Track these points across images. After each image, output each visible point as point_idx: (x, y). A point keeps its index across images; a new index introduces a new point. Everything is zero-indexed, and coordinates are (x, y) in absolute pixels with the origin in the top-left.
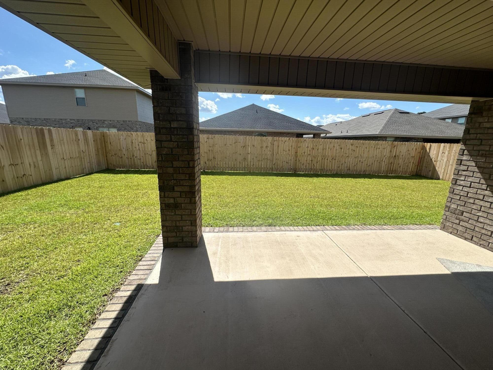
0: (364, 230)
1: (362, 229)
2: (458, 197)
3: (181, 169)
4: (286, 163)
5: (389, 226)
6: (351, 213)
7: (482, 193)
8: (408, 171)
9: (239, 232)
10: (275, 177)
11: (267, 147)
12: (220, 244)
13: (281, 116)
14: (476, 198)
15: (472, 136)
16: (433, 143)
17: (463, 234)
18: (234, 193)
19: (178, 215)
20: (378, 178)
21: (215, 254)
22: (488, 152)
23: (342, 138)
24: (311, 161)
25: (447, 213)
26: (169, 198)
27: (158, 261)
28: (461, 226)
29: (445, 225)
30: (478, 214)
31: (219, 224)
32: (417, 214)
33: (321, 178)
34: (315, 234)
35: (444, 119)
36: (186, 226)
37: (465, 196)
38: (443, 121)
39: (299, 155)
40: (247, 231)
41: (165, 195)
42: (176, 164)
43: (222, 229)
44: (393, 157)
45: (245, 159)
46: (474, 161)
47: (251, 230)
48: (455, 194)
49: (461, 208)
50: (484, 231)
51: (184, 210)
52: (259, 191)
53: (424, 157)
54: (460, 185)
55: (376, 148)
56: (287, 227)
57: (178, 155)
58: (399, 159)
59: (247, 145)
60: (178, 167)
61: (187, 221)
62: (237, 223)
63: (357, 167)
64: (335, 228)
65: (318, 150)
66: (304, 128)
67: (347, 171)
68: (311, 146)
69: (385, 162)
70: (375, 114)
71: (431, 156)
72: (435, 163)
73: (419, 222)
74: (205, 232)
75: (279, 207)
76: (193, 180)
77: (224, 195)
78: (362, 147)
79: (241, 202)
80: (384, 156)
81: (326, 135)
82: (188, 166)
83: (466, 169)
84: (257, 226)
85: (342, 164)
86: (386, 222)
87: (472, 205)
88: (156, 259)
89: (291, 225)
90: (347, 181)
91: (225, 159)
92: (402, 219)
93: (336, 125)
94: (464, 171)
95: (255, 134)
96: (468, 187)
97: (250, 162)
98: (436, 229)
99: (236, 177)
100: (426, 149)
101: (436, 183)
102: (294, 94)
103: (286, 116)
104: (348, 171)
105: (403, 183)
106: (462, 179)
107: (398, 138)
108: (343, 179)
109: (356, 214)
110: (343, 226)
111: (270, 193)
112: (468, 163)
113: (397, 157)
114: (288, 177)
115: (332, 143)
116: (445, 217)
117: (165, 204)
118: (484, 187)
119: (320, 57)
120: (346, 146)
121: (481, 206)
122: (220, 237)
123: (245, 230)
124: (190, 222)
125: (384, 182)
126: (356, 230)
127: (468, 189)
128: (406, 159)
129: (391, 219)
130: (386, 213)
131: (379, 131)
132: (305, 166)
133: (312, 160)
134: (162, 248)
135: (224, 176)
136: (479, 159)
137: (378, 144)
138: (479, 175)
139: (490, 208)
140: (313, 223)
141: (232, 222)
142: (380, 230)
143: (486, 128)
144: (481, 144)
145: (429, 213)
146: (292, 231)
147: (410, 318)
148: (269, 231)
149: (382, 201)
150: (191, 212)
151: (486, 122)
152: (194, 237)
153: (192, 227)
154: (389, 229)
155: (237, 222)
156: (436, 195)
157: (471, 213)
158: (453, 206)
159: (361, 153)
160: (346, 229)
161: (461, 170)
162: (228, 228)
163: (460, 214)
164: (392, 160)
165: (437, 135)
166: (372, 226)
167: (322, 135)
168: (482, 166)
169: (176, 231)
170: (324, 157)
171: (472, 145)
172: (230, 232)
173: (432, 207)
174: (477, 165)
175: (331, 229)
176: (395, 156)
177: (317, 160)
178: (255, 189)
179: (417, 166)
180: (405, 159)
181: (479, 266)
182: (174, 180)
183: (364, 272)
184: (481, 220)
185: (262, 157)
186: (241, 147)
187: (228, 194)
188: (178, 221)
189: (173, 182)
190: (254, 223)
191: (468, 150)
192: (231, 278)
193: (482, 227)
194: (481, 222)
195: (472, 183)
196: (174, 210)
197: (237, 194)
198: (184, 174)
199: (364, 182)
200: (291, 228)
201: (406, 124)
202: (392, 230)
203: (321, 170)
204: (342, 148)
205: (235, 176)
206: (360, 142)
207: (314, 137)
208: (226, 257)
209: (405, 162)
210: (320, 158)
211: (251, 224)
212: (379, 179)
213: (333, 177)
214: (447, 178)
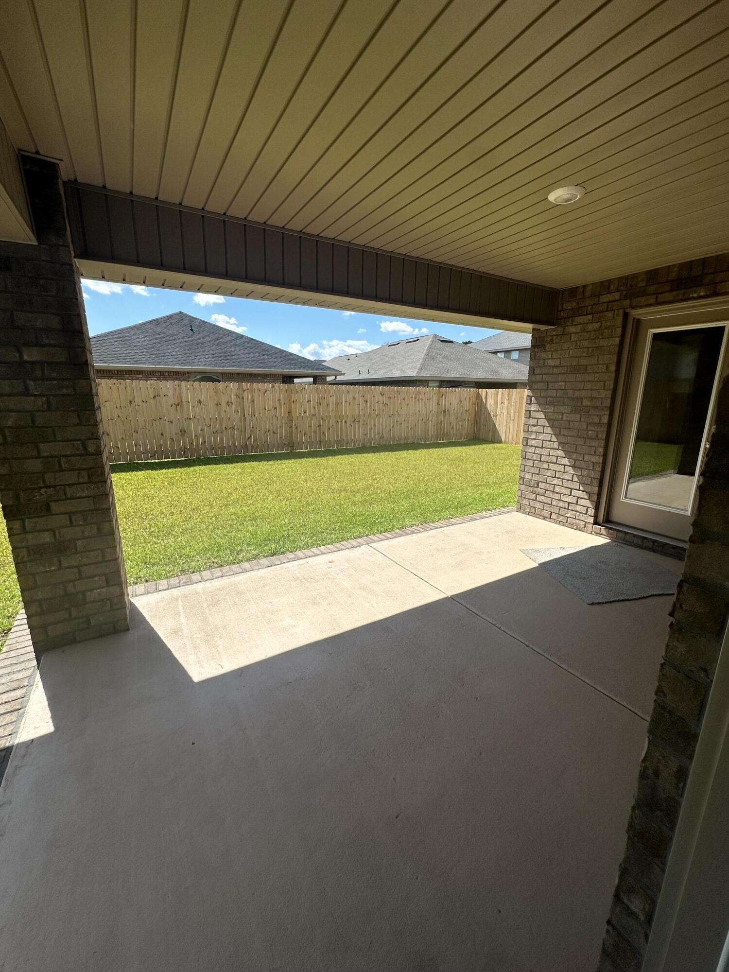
0: (427, 530)
1: (424, 530)
2: (531, 463)
3: (63, 460)
4: (271, 433)
5: (457, 518)
6: (402, 508)
7: (555, 454)
8: (463, 432)
9: (216, 578)
10: (254, 463)
11: (229, 403)
12: (182, 611)
13: (246, 340)
14: (550, 461)
15: (538, 378)
16: (489, 389)
17: (541, 513)
18: (176, 506)
19: (70, 567)
20: (427, 448)
21: (176, 632)
22: (555, 399)
23: (362, 382)
24: (318, 426)
25: (523, 487)
26: (39, 531)
27: (32, 686)
28: (538, 501)
29: (521, 504)
30: (553, 483)
31: (163, 573)
32: (487, 495)
33: (341, 456)
34: (357, 552)
35: (495, 353)
36: (94, 589)
37: (539, 461)
38: (495, 356)
39: (295, 419)
40: (232, 573)
41: (24, 527)
42: (46, 449)
43: (174, 581)
44: (443, 412)
45: (185, 431)
46: (543, 412)
47: (241, 570)
48: (528, 459)
49: (536, 478)
50: (561, 504)
51: (84, 554)
52: (230, 494)
53: (481, 410)
54: (532, 446)
55: (417, 399)
56: (306, 550)
57: (51, 427)
58: (451, 415)
59: (184, 401)
60: (56, 457)
61: (96, 576)
62: (205, 564)
63: (393, 433)
64: (385, 536)
65: (327, 405)
66: (296, 365)
67: (380, 441)
68: (314, 398)
69: (432, 421)
70: (407, 342)
71: (488, 408)
72: (494, 418)
73: (492, 506)
74: (136, 596)
75: (282, 518)
76: (99, 482)
77: (154, 512)
78: (397, 397)
79: (198, 520)
80: (431, 412)
81: (336, 378)
82: (83, 452)
83: (536, 424)
84: (249, 560)
85: (371, 429)
86: (452, 513)
87: (546, 471)
88: (26, 684)
89: (312, 546)
90: (382, 457)
91: (134, 434)
92: (471, 505)
93: (349, 359)
94: (534, 426)
95: (196, 376)
96: (540, 447)
97: (196, 436)
98: (513, 512)
99: (170, 470)
100: (482, 398)
101: (499, 449)
102: (292, 301)
103: (257, 341)
104: (382, 440)
105: (460, 452)
106: (533, 437)
107: (444, 381)
108: (377, 455)
109: (410, 509)
110: (396, 531)
111: (255, 494)
112: (537, 414)
113: (447, 412)
114: (281, 459)
115: (350, 393)
116: (520, 493)
117: (27, 547)
118: (556, 445)
119: (351, 242)
120: (374, 396)
121: (556, 471)
122: (175, 597)
123: (227, 572)
124: (104, 578)
125: (436, 453)
126: (416, 533)
127: (541, 450)
128: (459, 416)
129: (457, 508)
130: (449, 500)
131: (416, 370)
132: (310, 437)
133: (321, 425)
134: (33, 655)
135: (139, 473)
136: (548, 409)
137: (419, 393)
138: (549, 430)
139: (564, 472)
140: (349, 535)
141: (194, 564)
142: (448, 526)
143: (550, 366)
144: (547, 389)
145: (500, 491)
146: (318, 555)
147: (509, 634)
148: (277, 563)
149: (441, 483)
150: (103, 556)
151: (550, 359)
152: (118, 609)
153: (111, 589)
154: (459, 524)
155: (205, 561)
156: (502, 466)
157: (546, 483)
158: (528, 476)
159: (398, 408)
160: (402, 535)
161: (532, 425)
162: (187, 576)
163: (535, 486)
164: (441, 417)
165: (491, 377)
166: (437, 523)
167: (329, 379)
168: (551, 417)
169: (67, 606)
170: (339, 418)
171: (538, 389)
172: (195, 583)
173: (502, 483)
174: (547, 417)
175: (380, 540)
176: (444, 411)
177: (329, 423)
178: (221, 491)
179: (473, 425)
180: (458, 414)
181: (563, 548)
182: (47, 487)
183: (442, 592)
184: (557, 489)
185: (221, 425)
186: (172, 406)
187: (164, 509)
188: (70, 581)
189: (45, 492)
190: (241, 556)
191: (535, 397)
192: (229, 665)
193: (559, 499)
194: (557, 493)
195: (544, 442)
196: (55, 559)
197: (185, 506)
198: (75, 470)
199: (409, 456)
200: (314, 550)
201: (452, 360)
202: (463, 523)
203: (338, 442)
204: (367, 402)
205: (166, 471)
206: (394, 389)
207: (315, 382)
208: (205, 632)
209: (458, 420)
210: (333, 421)
211: (235, 560)
212: (428, 450)
213: (360, 453)
214: (510, 440)
